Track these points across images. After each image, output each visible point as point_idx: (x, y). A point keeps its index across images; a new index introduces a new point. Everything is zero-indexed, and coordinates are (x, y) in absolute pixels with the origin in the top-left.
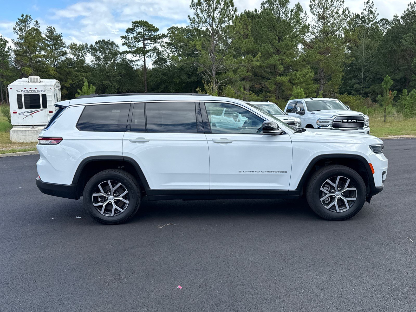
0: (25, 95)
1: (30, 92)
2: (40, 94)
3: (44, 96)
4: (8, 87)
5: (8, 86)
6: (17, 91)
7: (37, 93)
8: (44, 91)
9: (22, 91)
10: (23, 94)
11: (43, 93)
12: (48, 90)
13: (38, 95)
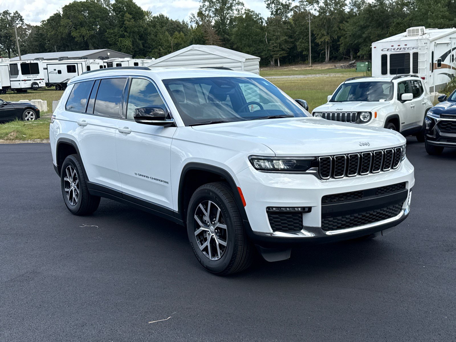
0: (391, 55)
1: (398, 50)
2: (411, 52)
3: (416, 55)
4: (371, 46)
5: (372, 44)
6: (382, 50)
7: (406, 51)
8: (417, 48)
9: (388, 50)
10: (388, 54)
11: (415, 51)
12: (422, 47)
13: (409, 54)
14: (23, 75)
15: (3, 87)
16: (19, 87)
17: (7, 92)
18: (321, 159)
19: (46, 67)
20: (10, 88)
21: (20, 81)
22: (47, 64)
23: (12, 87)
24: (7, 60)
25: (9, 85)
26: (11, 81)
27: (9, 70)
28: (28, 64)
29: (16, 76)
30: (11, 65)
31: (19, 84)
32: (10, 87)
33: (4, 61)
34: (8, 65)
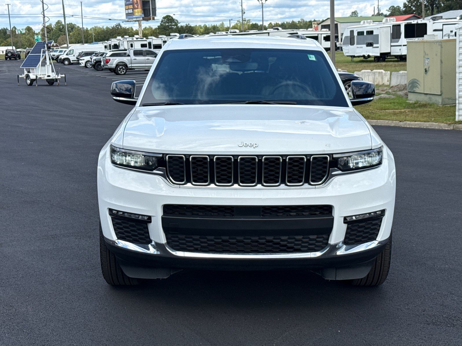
14: (406, 39)
15: (381, 54)
16: (399, 54)
17: (386, 60)
18: (169, 157)
19: (442, 28)
20: (389, 55)
21: (401, 46)
22: (443, 25)
23: (392, 54)
24: (392, 20)
25: (389, 51)
26: (391, 46)
27: (392, 32)
28: (414, 24)
29: (397, 40)
30: (394, 27)
31: (400, 50)
32: (390, 53)
33: (388, 21)
34: (390, 27)
